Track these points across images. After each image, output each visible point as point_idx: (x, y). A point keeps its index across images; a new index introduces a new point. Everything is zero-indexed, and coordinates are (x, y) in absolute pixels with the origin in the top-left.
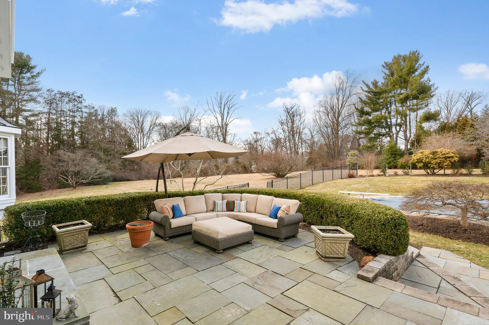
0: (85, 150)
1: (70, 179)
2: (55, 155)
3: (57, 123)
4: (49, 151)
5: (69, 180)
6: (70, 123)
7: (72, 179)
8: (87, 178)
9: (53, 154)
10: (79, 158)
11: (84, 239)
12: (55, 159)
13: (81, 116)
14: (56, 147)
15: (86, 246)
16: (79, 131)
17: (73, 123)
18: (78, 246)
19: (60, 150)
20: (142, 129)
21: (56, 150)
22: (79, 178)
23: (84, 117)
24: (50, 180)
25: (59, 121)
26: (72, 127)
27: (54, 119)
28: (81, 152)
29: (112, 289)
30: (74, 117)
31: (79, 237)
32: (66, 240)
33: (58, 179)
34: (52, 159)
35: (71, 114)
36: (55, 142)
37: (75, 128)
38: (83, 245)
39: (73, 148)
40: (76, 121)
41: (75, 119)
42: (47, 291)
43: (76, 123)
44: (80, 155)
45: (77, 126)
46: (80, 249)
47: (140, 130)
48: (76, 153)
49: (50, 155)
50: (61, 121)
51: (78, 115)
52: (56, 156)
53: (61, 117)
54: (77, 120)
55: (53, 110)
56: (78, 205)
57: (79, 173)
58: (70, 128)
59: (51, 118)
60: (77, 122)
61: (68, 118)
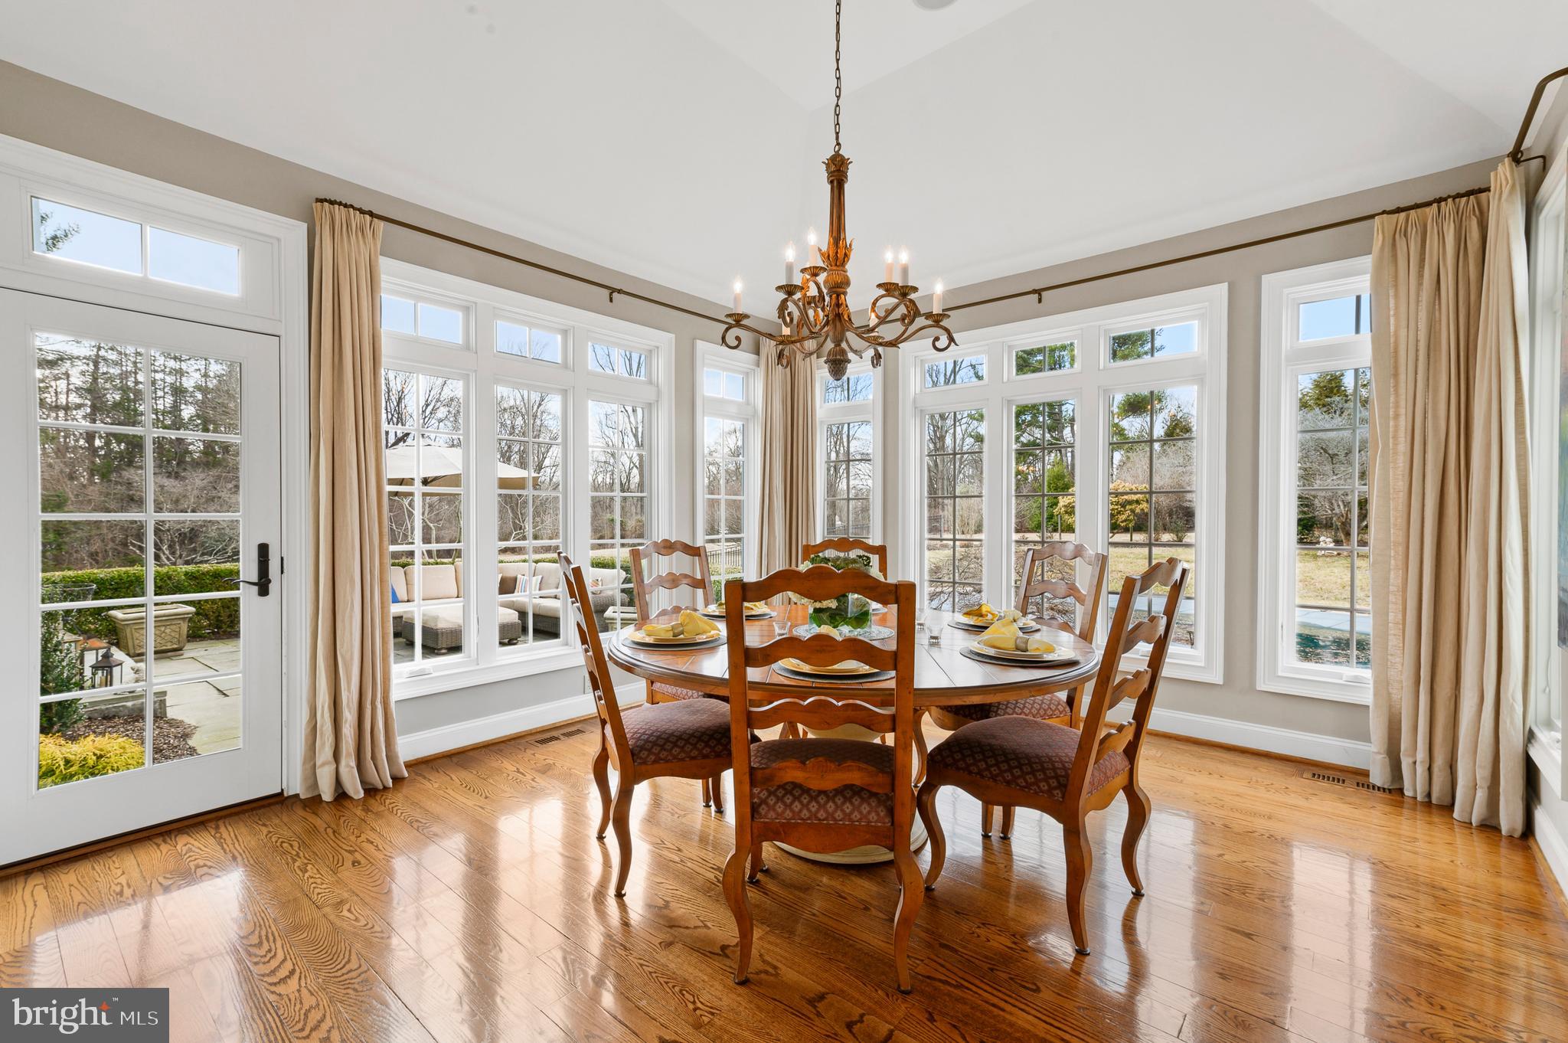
0: (214, 472)
1: (167, 552)
2: (117, 483)
3: (125, 390)
4: (95, 472)
5: (162, 555)
6: (166, 390)
7: (173, 553)
8: (219, 551)
9: (111, 481)
10: (196, 492)
11: (177, 636)
12: (115, 494)
13: (203, 371)
14: (121, 461)
15: (181, 650)
16: (198, 416)
17: (178, 391)
18: (164, 648)
19: (132, 471)
20: (398, 414)
21: (118, 469)
22: (194, 550)
23: (212, 374)
24: (100, 555)
25: (131, 384)
26: (175, 401)
27: (111, 379)
28: (202, 476)
29: (218, 690)
30: (180, 373)
31: (168, 631)
32: (138, 635)
33: (126, 554)
34: (108, 494)
35: (172, 364)
36: (115, 445)
37: (183, 407)
38: (175, 646)
39: (178, 464)
40: (185, 385)
41: (184, 379)
42: (100, 658)
43: (186, 391)
44: (198, 483)
45: (191, 400)
46: (169, 654)
47: (393, 415)
48: (184, 478)
49: (101, 483)
50: (137, 383)
51: (192, 369)
52: (119, 487)
53: (136, 373)
54: (188, 383)
55: (110, 352)
56: (170, 578)
57: (197, 536)
58: (167, 405)
59: (104, 374)
60: (191, 389)
61: (159, 376)
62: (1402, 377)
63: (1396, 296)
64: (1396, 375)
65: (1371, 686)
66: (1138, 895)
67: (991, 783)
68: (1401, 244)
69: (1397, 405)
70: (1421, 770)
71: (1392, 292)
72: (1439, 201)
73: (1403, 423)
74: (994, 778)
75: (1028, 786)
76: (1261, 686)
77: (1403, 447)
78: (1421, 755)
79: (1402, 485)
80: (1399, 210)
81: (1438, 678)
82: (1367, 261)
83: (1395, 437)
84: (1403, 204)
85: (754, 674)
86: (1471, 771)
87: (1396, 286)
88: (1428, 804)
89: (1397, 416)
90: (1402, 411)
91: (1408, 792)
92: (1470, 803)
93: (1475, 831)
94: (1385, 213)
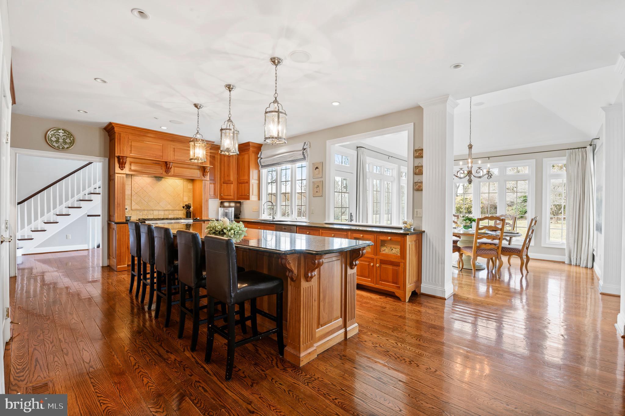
62: (572, 182)
63: (571, 166)
64: (571, 182)
65: (566, 245)
66: (528, 272)
67: (506, 252)
68: (571, 155)
69: (571, 188)
70: (575, 259)
71: (570, 165)
72: (579, 148)
73: (572, 191)
74: (506, 251)
75: (513, 252)
76: (543, 246)
77: (572, 196)
78: (575, 256)
79: (572, 203)
80: (571, 149)
81: (578, 241)
82: (565, 158)
83: (571, 194)
84: (572, 148)
85: (479, 231)
86: (584, 257)
87: (571, 164)
88: (576, 265)
89: (571, 190)
90: (572, 189)
91: (572, 264)
92: (583, 264)
93: (584, 269)
94: (568, 149)
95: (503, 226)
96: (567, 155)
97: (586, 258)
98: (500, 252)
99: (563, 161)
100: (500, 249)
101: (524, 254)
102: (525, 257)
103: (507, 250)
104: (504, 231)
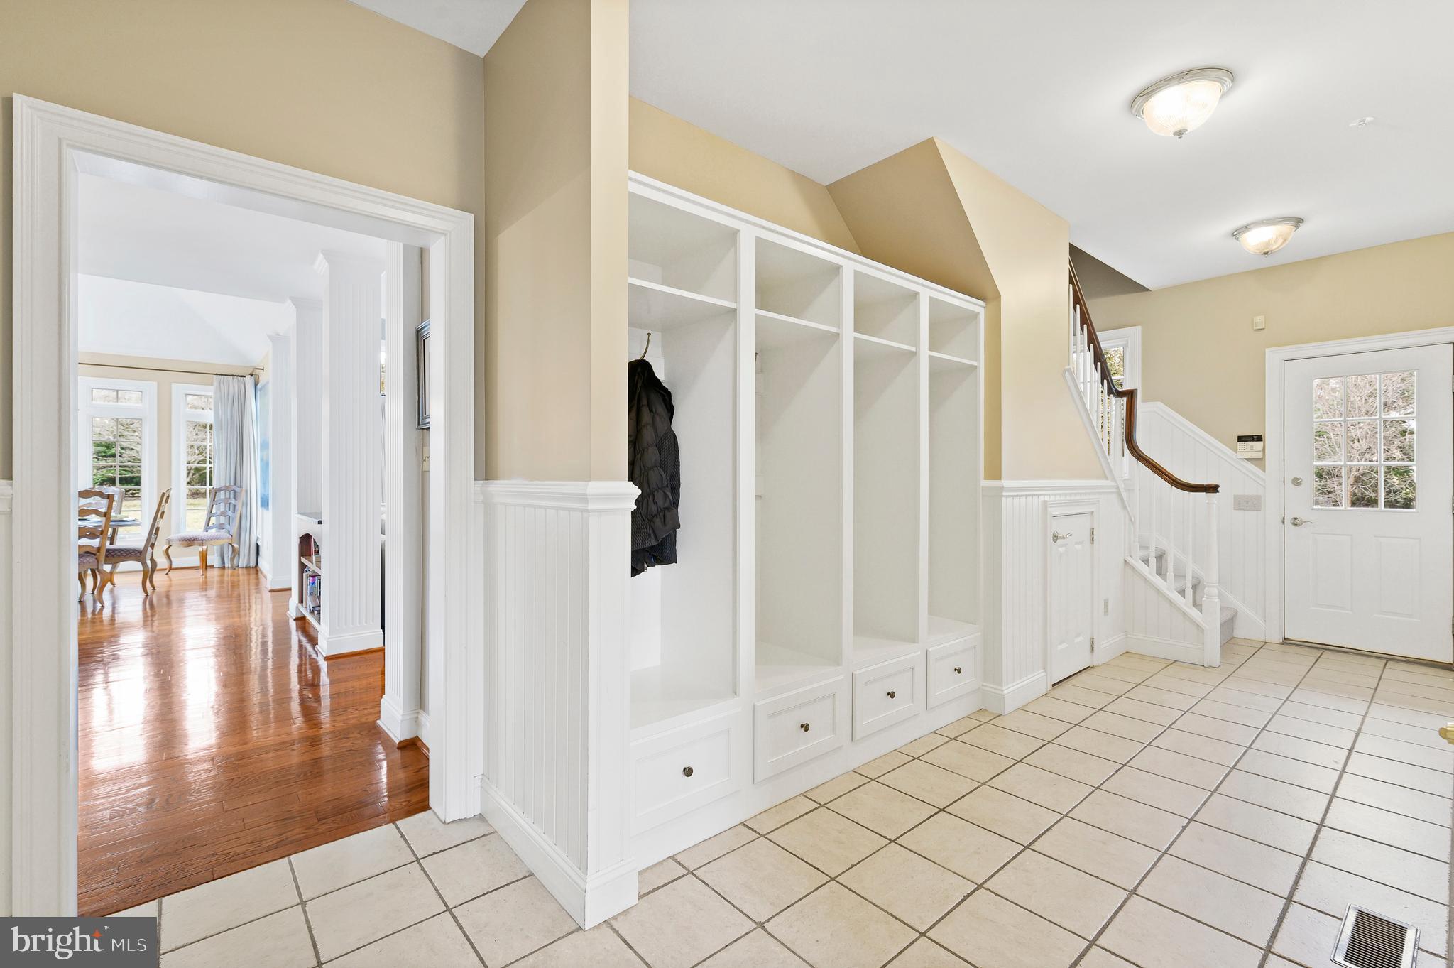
63: (221, 403)
68: (222, 385)
70: (230, 558)
72: (233, 376)
74: (113, 556)
75: (127, 555)
77: (224, 454)
78: (230, 553)
79: (224, 466)
80: (221, 375)
83: (222, 450)
84: (223, 374)
87: (221, 397)
88: (232, 567)
89: (222, 443)
90: (224, 442)
91: (226, 566)
93: (244, 569)
94: (216, 374)
95: (110, 507)
96: (215, 383)
97: (247, 551)
98: (102, 558)
99: (210, 391)
100: (103, 553)
101: (148, 557)
102: (149, 563)
103: (113, 554)
104: (112, 519)
